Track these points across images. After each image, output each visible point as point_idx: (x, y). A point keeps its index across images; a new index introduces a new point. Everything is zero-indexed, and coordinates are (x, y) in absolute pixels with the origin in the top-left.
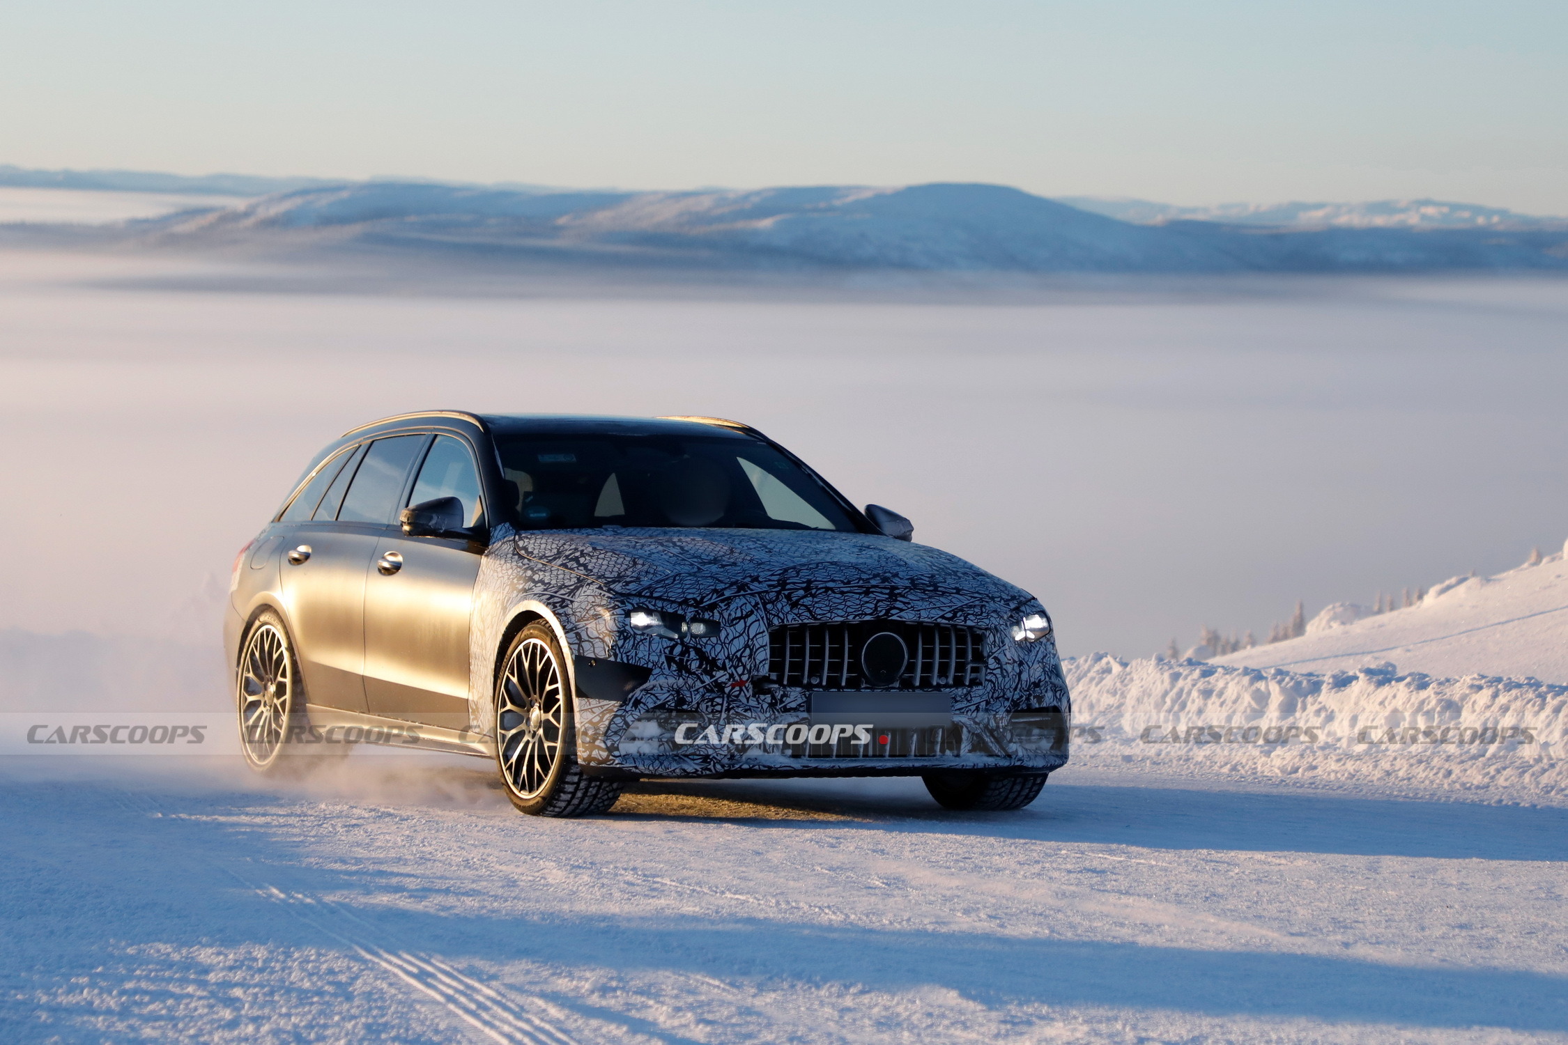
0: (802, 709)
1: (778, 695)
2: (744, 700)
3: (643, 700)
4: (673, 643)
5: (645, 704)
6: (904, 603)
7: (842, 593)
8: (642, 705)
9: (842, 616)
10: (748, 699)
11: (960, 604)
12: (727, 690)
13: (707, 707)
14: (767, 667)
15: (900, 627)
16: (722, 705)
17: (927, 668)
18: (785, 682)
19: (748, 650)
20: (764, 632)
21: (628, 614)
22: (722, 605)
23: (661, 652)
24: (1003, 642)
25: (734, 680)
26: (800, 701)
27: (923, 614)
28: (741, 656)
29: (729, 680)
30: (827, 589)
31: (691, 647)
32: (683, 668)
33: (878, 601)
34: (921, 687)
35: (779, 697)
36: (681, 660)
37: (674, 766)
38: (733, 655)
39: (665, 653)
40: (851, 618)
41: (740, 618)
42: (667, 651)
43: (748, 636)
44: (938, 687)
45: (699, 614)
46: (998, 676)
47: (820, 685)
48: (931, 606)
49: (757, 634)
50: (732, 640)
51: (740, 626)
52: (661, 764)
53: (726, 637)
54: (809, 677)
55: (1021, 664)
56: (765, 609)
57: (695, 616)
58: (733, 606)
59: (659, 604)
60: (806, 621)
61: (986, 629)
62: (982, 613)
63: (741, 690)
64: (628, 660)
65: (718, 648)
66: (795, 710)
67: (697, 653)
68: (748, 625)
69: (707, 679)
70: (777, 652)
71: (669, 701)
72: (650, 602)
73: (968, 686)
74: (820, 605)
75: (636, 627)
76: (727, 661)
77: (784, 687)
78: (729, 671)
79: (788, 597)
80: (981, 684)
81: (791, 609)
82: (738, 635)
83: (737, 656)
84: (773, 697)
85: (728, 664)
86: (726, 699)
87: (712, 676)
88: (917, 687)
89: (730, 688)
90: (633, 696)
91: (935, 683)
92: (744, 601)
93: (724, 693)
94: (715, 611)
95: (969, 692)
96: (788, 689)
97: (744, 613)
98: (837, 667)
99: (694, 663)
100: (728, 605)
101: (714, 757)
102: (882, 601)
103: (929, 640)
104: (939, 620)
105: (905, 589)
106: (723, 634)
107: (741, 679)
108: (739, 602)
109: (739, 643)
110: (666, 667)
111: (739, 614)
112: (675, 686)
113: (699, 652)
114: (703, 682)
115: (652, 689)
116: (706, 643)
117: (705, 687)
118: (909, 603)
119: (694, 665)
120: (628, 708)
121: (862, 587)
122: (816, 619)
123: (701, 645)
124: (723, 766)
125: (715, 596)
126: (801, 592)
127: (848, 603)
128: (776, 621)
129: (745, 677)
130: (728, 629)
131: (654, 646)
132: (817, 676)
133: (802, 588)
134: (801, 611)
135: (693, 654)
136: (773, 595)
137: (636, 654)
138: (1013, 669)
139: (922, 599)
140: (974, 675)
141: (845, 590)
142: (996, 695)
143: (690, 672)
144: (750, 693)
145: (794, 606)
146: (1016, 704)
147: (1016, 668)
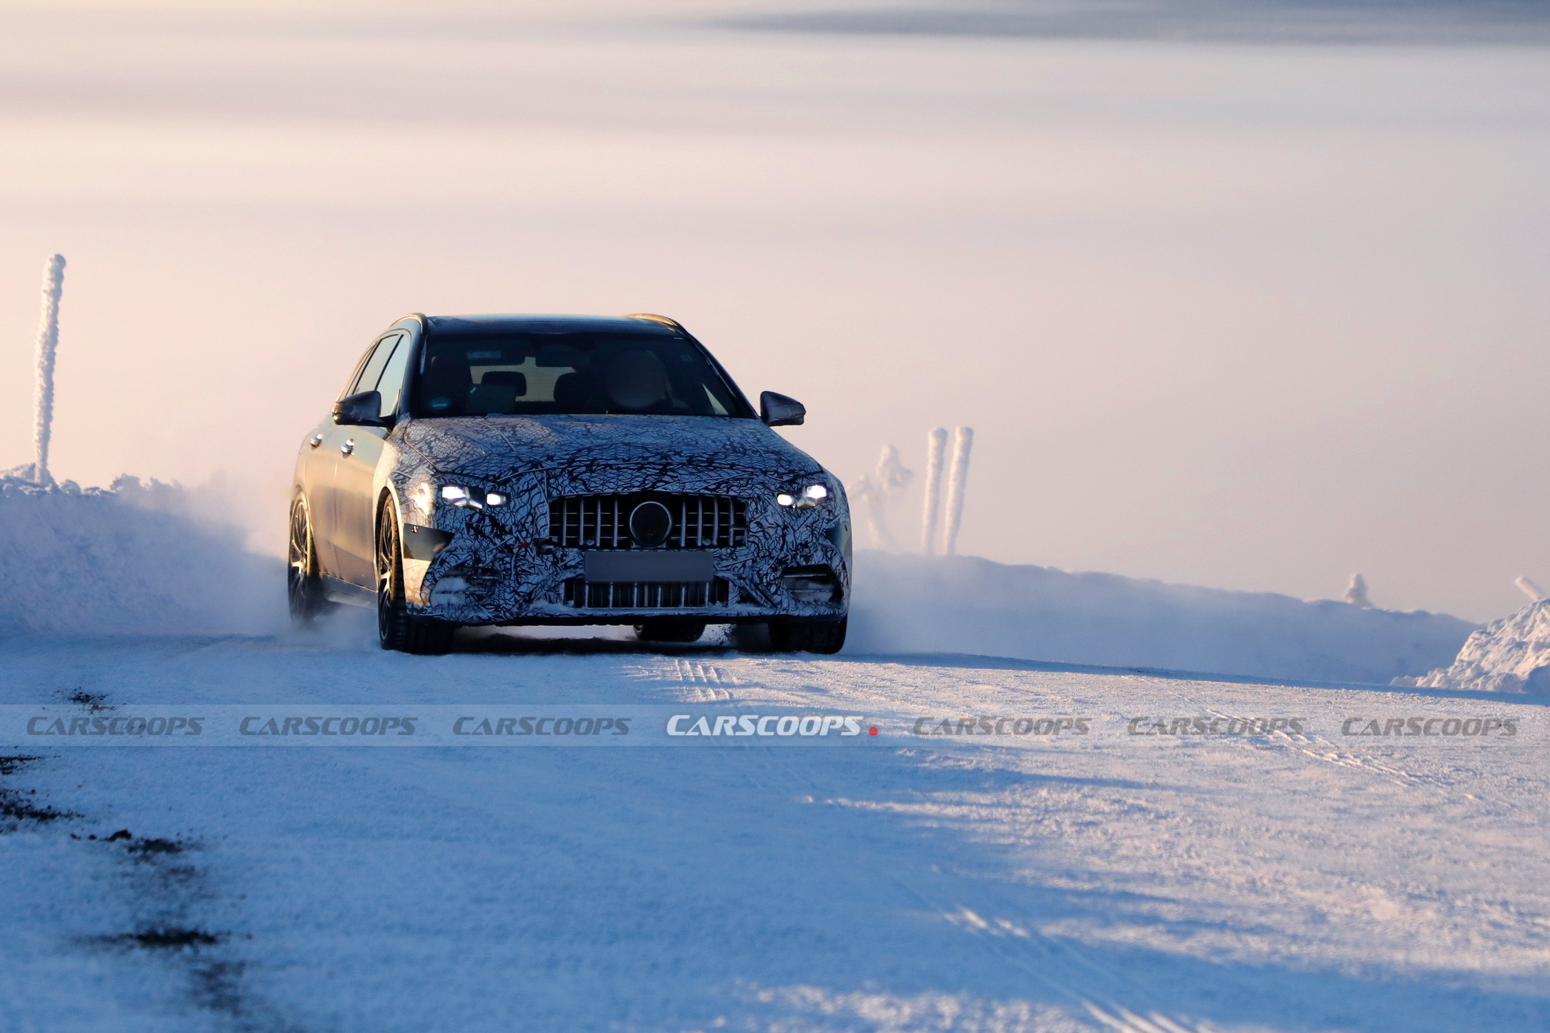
0: (580, 566)
1: (559, 554)
2: (531, 560)
3: (447, 560)
4: (474, 512)
5: (448, 563)
6: (672, 477)
7: (619, 469)
8: (446, 564)
9: (612, 489)
10: (533, 558)
11: (727, 477)
12: (515, 551)
13: (500, 565)
14: (547, 531)
15: (665, 497)
16: (510, 563)
17: (692, 531)
18: (564, 544)
19: (530, 518)
20: (544, 502)
21: (440, 489)
22: (513, 480)
23: (462, 519)
24: (765, 509)
25: (520, 542)
26: (578, 560)
27: (688, 486)
28: (525, 522)
29: (516, 542)
30: (607, 465)
31: (487, 515)
32: (479, 532)
33: (648, 475)
34: (687, 547)
35: (560, 557)
36: (478, 526)
37: (472, 614)
38: (519, 522)
39: (466, 520)
40: (620, 489)
41: (526, 491)
42: (467, 519)
43: (531, 505)
44: (704, 547)
45: (495, 487)
46: (761, 538)
47: (594, 546)
48: (697, 479)
49: (538, 504)
50: (518, 509)
51: (525, 497)
52: (462, 612)
53: (514, 507)
54: (585, 539)
55: (785, 527)
56: (548, 484)
57: (492, 489)
58: (522, 481)
59: (466, 479)
60: (580, 493)
61: (748, 498)
62: (747, 484)
63: (526, 551)
64: (438, 527)
65: (508, 516)
66: (575, 567)
67: (490, 521)
68: (531, 496)
69: (498, 541)
70: (555, 519)
71: (468, 560)
72: (459, 478)
73: (732, 547)
74: (596, 479)
75: (445, 499)
76: (513, 527)
77: (563, 548)
78: (515, 535)
79: (570, 473)
80: (744, 545)
81: (570, 483)
82: (523, 504)
83: (521, 523)
84: (555, 557)
85: (514, 529)
86: (514, 558)
87: (502, 540)
88: (683, 548)
89: (517, 549)
90: (439, 557)
91: (699, 544)
92: (532, 476)
93: (513, 553)
94: (508, 485)
95: (733, 552)
96: (567, 550)
97: (530, 486)
98: (607, 531)
99: (487, 528)
100: (518, 480)
101: (504, 607)
102: (651, 475)
103: (692, 507)
104: (701, 491)
105: (678, 465)
106: (512, 504)
107: (525, 542)
108: (528, 477)
109: (523, 512)
110: (466, 532)
111: (525, 488)
112: (473, 548)
113: (493, 519)
114: (495, 544)
115: (455, 550)
116: (499, 512)
117: (497, 548)
118: (676, 477)
119: (488, 530)
120: (436, 567)
121: (638, 463)
122: (589, 491)
123: (495, 514)
124: (512, 614)
125: (511, 472)
126: (584, 469)
127: (621, 478)
128: (555, 493)
129: (529, 540)
130: (515, 500)
131: (458, 514)
132: (591, 539)
133: (585, 466)
134: (577, 484)
135: (487, 521)
136: (559, 471)
137: (444, 522)
138: (776, 532)
139: (691, 474)
140: (738, 538)
141: (622, 466)
142: (761, 554)
143: (484, 536)
144: (534, 553)
145: (572, 480)
146: (781, 562)
147: (779, 532)
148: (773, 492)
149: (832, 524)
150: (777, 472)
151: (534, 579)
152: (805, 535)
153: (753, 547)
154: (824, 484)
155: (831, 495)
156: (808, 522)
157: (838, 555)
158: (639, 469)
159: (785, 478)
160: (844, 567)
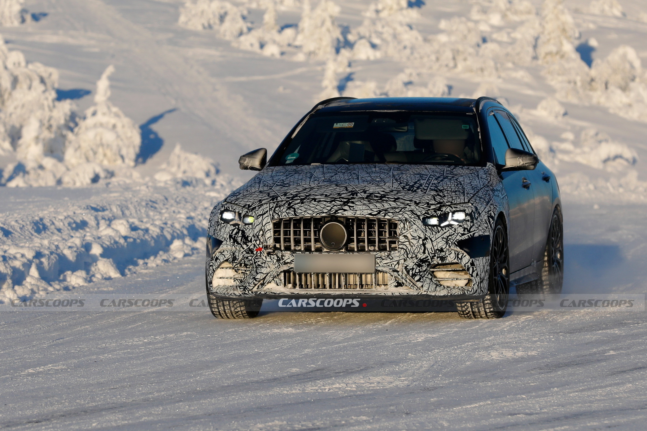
0: (293, 263)
2: (264, 258)
6: (350, 206)
9: (310, 214)
11: (387, 207)
14: (272, 240)
15: (343, 220)
17: (360, 241)
19: (261, 232)
20: (270, 222)
24: (410, 227)
26: (291, 259)
27: (359, 212)
28: (258, 235)
29: (254, 248)
33: (334, 205)
34: (358, 251)
35: (281, 257)
38: (255, 235)
40: (315, 214)
41: (261, 215)
43: (262, 224)
44: (369, 251)
46: (407, 246)
48: (365, 208)
49: (266, 224)
50: (256, 226)
51: (260, 219)
54: (295, 246)
60: (292, 216)
61: (398, 221)
63: (261, 253)
66: (290, 263)
68: (263, 219)
69: (245, 246)
70: (276, 233)
73: (388, 251)
76: (252, 238)
78: (253, 243)
80: (397, 250)
81: (287, 210)
82: (258, 223)
84: (278, 257)
86: (253, 258)
88: (355, 251)
89: (256, 251)
91: (366, 249)
96: (284, 252)
98: (308, 241)
104: (368, 216)
109: (258, 228)
118: (354, 207)
122: (297, 215)
128: (277, 217)
129: (261, 246)
132: (298, 246)
134: (291, 211)
138: (418, 242)
140: (391, 245)
143: (238, 243)
144: (266, 254)
145: (289, 208)
146: (423, 261)
147: (421, 242)
148: (419, 216)
149: (466, 237)
150: (428, 203)
151: (265, 271)
152: (441, 244)
153: (402, 251)
154: (464, 211)
155: (468, 218)
156: (445, 236)
157: (468, 257)
158: (331, 202)
159: (432, 207)
160: (472, 264)
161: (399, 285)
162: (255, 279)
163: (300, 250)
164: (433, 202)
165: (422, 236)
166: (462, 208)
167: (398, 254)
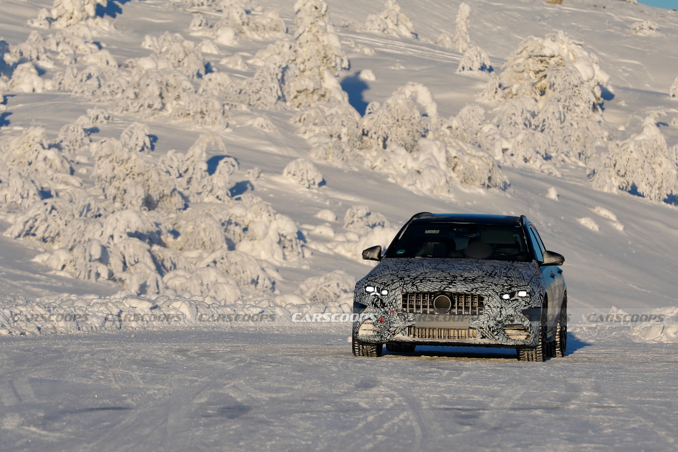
2: (395, 318)
4: (375, 297)
6: (453, 286)
7: (433, 282)
9: (428, 290)
14: (401, 306)
15: (448, 294)
16: (387, 319)
17: (460, 308)
19: (395, 301)
24: (492, 300)
26: (413, 318)
27: (460, 289)
29: (389, 310)
30: (428, 280)
31: (380, 299)
32: (376, 306)
33: (443, 285)
34: (458, 315)
36: (376, 303)
38: (390, 302)
40: (431, 290)
42: (372, 300)
43: (395, 295)
46: (490, 312)
48: (464, 287)
49: (398, 295)
50: (391, 297)
51: (393, 292)
55: (501, 308)
56: (403, 287)
57: (384, 288)
59: (374, 284)
60: (415, 291)
61: (485, 295)
62: (486, 289)
63: (393, 314)
64: (363, 303)
65: (387, 299)
66: (412, 321)
68: (396, 292)
69: (382, 309)
70: (404, 301)
73: (477, 315)
74: (422, 286)
76: (388, 304)
78: (389, 307)
79: (413, 283)
80: (483, 315)
81: (411, 287)
84: (404, 317)
86: (388, 316)
87: (384, 309)
89: (390, 313)
94: (388, 287)
95: (478, 318)
96: (409, 314)
97: (396, 288)
98: (425, 307)
99: (379, 304)
100: (393, 285)
101: (384, 337)
103: (460, 298)
104: (464, 292)
105: (458, 281)
107: (393, 310)
108: (396, 284)
112: (374, 312)
114: (381, 311)
118: (456, 286)
122: (418, 290)
123: (383, 298)
125: (391, 282)
126: (419, 281)
127: (432, 285)
128: (404, 291)
130: (390, 293)
131: (370, 298)
132: (418, 310)
134: (414, 288)
136: (409, 282)
137: (365, 301)
138: (497, 310)
140: (480, 312)
141: (435, 280)
142: (491, 319)
143: (378, 307)
144: (396, 315)
145: (413, 285)
146: (499, 322)
147: (499, 309)
148: (497, 293)
149: (526, 308)
150: (503, 285)
151: (395, 325)
152: (511, 312)
153: (487, 316)
154: (525, 291)
155: (528, 295)
156: (514, 306)
157: (528, 321)
158: (441, 282)
159: (506, 287)
160: (531, 325)
161: (483, 337)
162: (389, 330)
163: (419, 313)
164: (506, 284)
165: (500, 306)
166: (524, 289)
167: (483, 317)
